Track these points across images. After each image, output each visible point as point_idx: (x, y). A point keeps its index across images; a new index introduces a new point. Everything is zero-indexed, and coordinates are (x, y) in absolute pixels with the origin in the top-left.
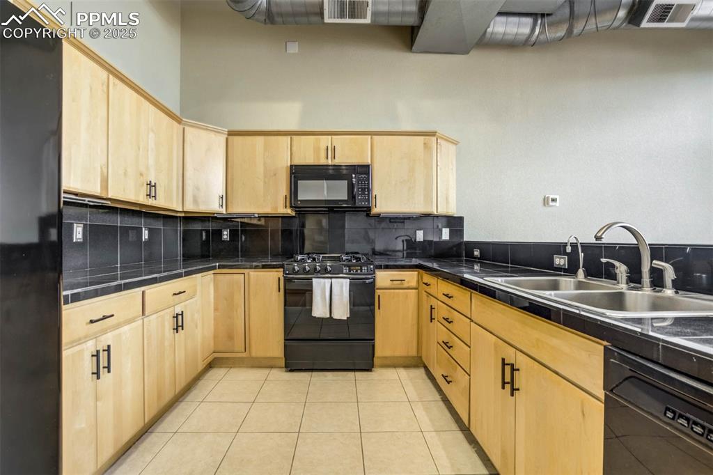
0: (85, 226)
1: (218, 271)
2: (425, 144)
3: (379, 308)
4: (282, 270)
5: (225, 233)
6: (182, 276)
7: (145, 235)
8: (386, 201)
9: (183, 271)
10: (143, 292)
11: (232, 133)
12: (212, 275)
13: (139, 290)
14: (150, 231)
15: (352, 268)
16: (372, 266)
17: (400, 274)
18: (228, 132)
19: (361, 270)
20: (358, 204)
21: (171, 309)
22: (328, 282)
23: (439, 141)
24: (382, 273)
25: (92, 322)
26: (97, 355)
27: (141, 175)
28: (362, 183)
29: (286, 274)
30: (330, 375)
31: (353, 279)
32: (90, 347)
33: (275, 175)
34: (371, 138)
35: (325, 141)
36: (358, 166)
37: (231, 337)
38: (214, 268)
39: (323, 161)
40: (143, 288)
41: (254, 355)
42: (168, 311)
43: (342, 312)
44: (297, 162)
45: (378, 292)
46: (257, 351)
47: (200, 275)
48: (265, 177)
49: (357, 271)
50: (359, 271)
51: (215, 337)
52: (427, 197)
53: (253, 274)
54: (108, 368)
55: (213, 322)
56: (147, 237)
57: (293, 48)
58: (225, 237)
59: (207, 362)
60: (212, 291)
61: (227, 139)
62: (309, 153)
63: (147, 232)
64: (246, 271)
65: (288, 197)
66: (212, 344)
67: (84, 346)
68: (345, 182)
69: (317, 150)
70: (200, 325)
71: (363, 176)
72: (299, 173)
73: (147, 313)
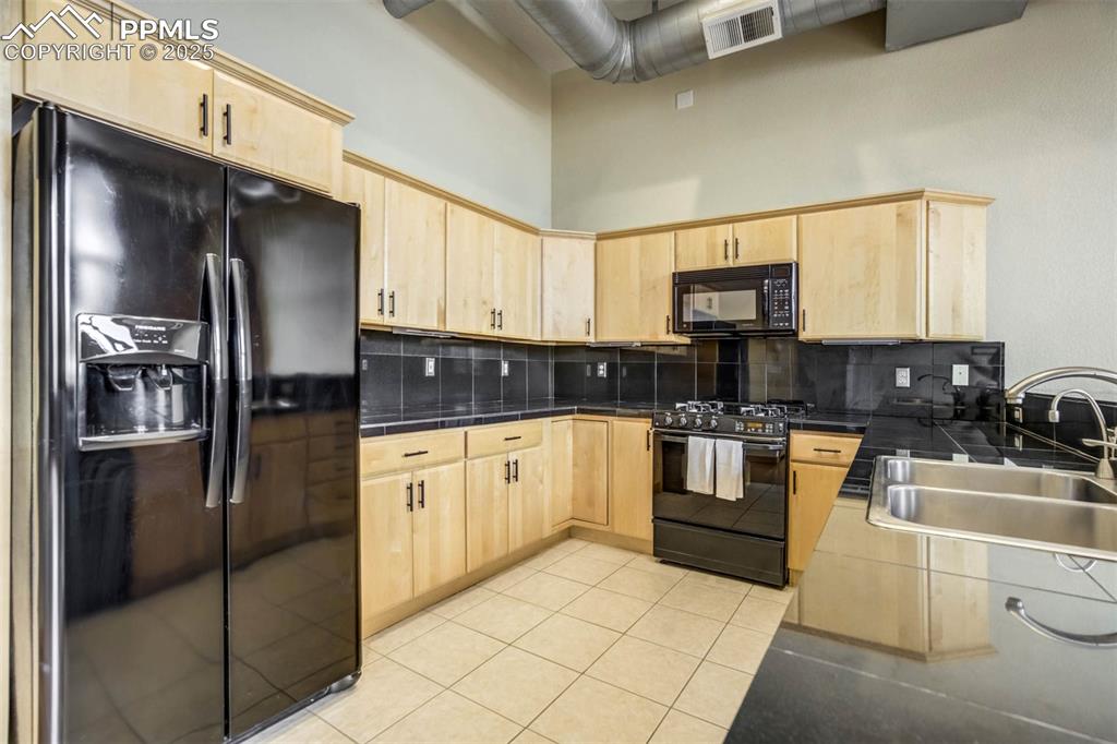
0: (437, 360)
1: (577, 416)
2: (899, 215)
3: (794, 493)
4: (650, 420)
5: (601, 367)
6: (517, 420)
7: (505, 369)
8: (822, 318)
9: (519, 413)
10: (466, 433)
11: (601, 237)
12: (571, 422)
13: (461, 430)
14: (511, 364)
15: (750, 425)
16: (781, 425)
17: (831, 441)
18: (597, 235)
19: (764, 428)
20: (774, 325)
21: (505, 455)
22: (710, 442)
23: (931, 206)
24: (800, 436)
25: (407, 455)
26: (410, 488)
27: (485, 303)
28: (779, 293)
29: (656, 426)
30: (712, 579)
31: (748, 441)
32: (405, 478)
33: (654, 287)
34: (798, 218)
35: (724, 232)
36: (772, 266)
37: (591, 503)
38: (571, 412)
39: (721, 264)
40: (466, 429)
41: (617, 531)
42: (500, 456)
43: (731, 489)
44: (685, 267)
45: (793, 466)
46: (620, 528)
47: (550, 419)
48: (641, 292)
49: (756, 429)
50: (760, 430)
51: (574, 499)
52: (905, 310)
53: (616, 422)
54: (422, 502)
55: (571, 480)
56: (506, 371)
57: (687, 100)
58: (601, 372)
59: (558, 529)
60: (570, 441)
61: (596, 245)
62: (701, 253)
63: (506, 365)
64: (609, 418)
65: (671, 317)
66: (569, 508)
67: (400, 477)
68: (753, 293)
69: (712, 247)
70: (547, 480)
71: (781, 281)
72: (685, 283)
73: (469, 455)
